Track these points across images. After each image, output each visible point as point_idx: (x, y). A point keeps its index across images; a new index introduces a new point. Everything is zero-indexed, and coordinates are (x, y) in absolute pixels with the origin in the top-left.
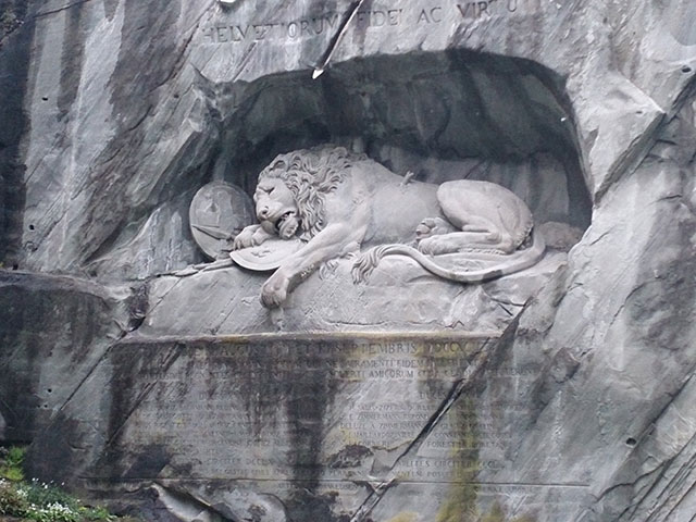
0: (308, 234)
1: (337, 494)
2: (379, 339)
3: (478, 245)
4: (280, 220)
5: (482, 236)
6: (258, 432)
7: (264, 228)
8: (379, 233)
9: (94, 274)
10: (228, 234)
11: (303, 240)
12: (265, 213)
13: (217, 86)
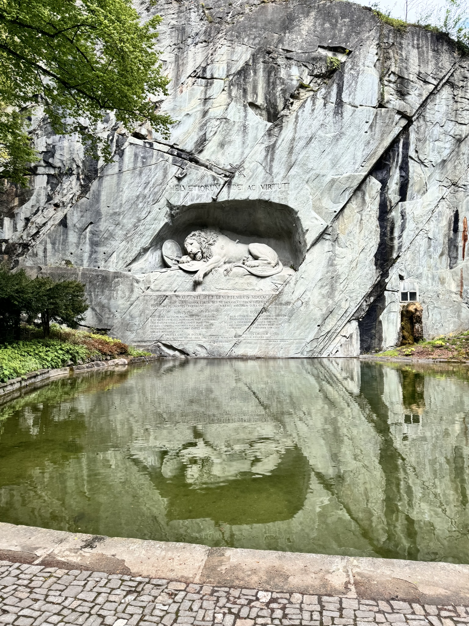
0: (206, 259)
3: (264, 265)
4: (196, 254)
7: (190, 257)
8: (229, 260)
9: (130, 271)
10: (175, 258)
11: (204, 261)
12: (190, 251)
13: (175, 207)
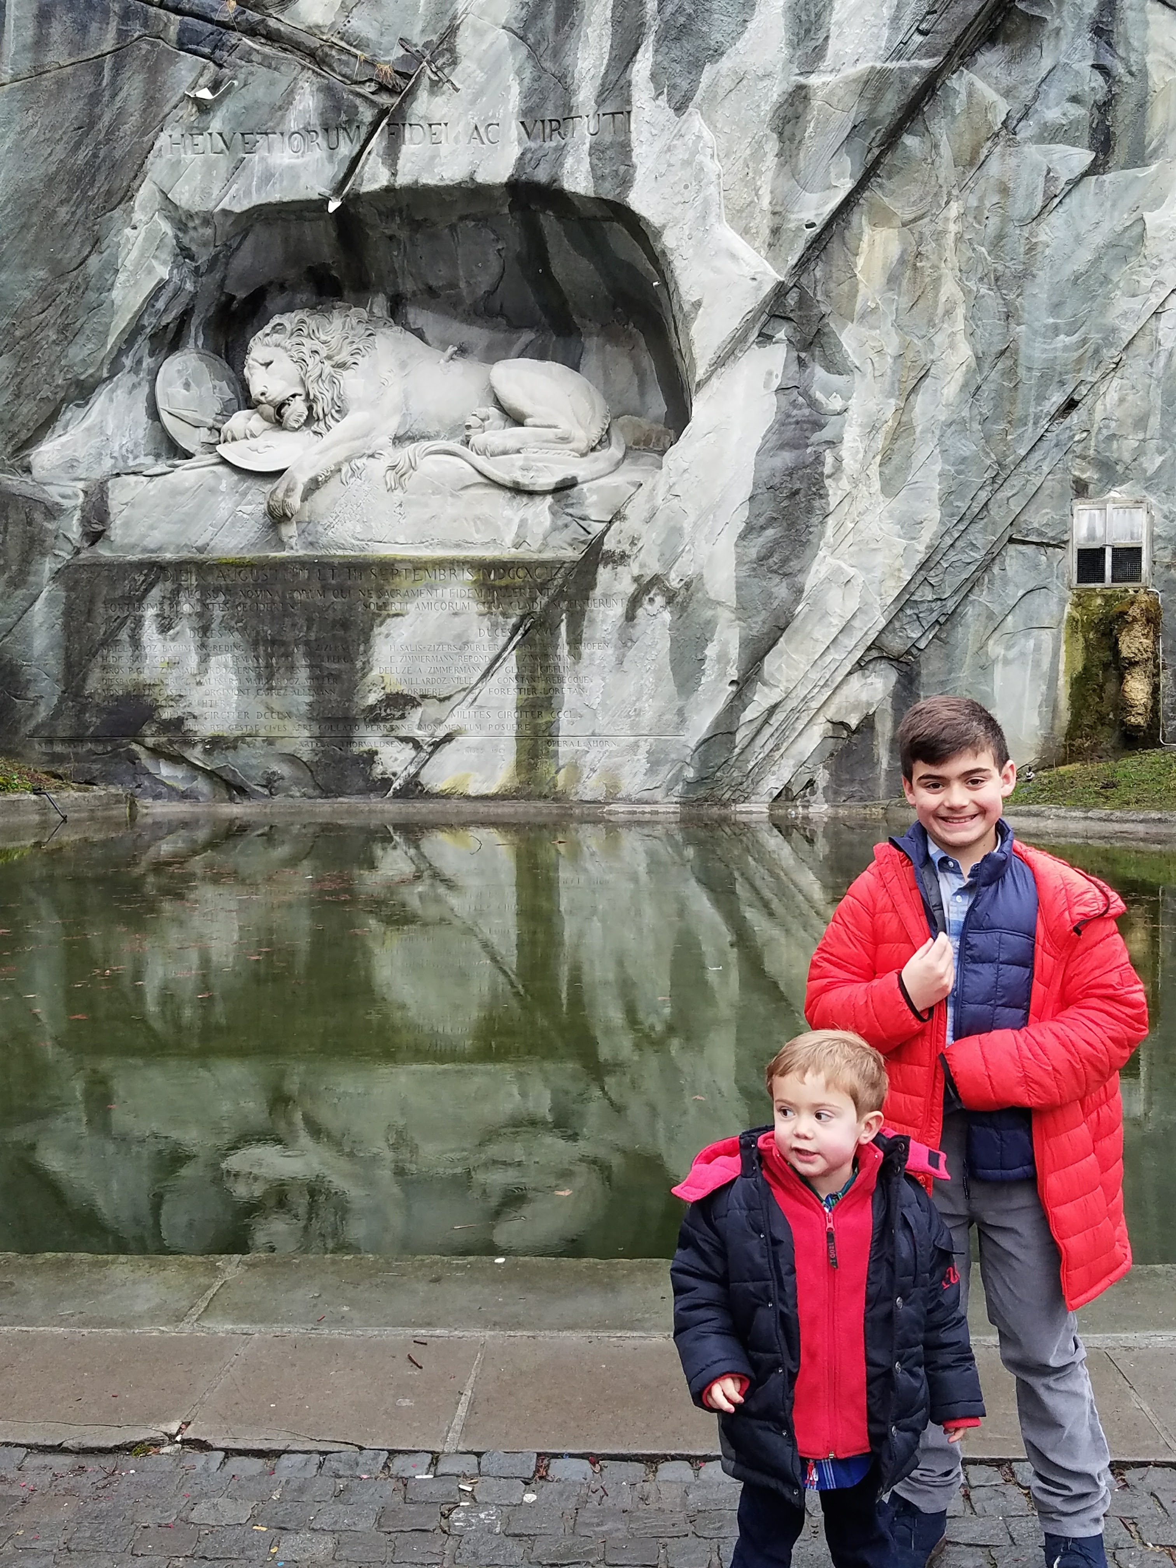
0: (322, 424)
1: (376, 753)
2: (426, 562)
3: (545, 445)
4: (283, 404)
5: (550, 433)
6: (270, 678)
7: (261, 414)
8: (415, 427)
9: (26, 470)
10: (210, 422)
11: (315, 433)
12: (263, 394)
13: (190, 216)
